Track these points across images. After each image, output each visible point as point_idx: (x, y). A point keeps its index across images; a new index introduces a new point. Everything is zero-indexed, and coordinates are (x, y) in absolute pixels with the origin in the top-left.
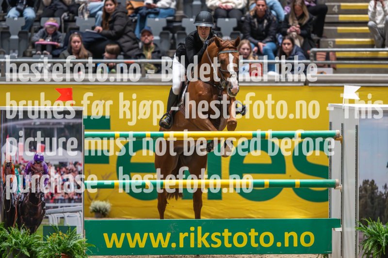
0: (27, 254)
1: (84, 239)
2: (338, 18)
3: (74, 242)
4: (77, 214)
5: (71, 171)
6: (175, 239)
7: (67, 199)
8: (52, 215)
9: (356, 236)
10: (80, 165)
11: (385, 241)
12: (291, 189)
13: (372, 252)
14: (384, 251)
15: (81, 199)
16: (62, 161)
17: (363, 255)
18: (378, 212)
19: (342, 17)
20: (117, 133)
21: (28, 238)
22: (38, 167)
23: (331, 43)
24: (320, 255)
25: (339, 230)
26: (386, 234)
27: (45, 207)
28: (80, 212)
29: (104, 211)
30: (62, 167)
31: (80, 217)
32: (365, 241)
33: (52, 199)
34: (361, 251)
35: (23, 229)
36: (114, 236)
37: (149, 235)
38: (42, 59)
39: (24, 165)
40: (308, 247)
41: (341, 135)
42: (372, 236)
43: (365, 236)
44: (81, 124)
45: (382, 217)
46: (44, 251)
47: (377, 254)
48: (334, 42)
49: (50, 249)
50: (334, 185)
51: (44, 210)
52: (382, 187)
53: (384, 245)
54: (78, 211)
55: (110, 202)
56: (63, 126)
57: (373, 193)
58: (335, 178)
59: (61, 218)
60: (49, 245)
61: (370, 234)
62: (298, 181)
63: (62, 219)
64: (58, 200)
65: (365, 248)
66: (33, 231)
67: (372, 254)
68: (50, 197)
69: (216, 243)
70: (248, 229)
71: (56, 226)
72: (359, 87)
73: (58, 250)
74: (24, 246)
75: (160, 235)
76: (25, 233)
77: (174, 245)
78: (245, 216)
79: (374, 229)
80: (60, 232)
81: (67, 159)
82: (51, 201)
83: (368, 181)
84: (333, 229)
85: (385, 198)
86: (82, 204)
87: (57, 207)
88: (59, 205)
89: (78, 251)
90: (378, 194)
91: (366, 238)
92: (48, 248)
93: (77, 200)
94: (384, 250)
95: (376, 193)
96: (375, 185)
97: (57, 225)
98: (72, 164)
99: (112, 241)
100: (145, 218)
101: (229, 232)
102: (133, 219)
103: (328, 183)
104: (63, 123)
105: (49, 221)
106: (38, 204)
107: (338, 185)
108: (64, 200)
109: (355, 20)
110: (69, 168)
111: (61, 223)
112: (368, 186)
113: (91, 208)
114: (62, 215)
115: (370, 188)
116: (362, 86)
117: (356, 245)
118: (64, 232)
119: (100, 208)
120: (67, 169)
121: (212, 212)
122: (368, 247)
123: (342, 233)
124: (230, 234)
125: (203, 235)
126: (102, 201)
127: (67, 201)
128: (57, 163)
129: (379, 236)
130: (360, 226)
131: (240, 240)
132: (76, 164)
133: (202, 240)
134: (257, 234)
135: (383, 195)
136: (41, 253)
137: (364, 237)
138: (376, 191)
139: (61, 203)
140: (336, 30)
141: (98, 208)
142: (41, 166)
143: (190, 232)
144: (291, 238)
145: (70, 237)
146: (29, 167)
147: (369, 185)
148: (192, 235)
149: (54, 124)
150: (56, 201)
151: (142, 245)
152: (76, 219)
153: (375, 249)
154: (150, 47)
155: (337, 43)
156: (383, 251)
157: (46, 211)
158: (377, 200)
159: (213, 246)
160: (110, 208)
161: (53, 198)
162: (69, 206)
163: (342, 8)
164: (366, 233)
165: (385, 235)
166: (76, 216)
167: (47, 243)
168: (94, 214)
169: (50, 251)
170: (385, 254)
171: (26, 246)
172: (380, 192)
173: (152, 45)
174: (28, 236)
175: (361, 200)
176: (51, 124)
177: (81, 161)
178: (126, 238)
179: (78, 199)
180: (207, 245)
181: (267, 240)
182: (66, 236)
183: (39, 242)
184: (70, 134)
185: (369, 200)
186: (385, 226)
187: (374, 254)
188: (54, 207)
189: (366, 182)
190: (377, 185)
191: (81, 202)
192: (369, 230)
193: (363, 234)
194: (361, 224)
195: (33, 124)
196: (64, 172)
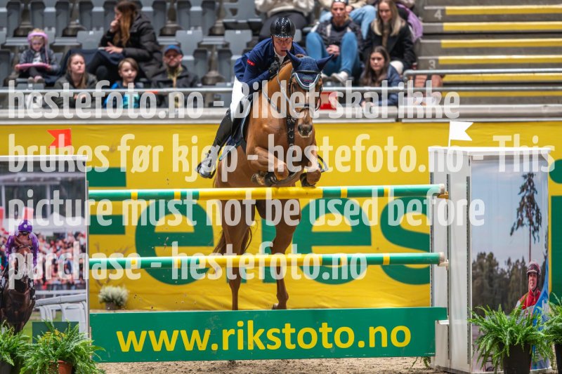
0: (11, 362)
1: (89, 340)
2: (442, 27)
3: (76, 344)
4: (80, 305)
5: (70, 245)
6: (216, 338)
7: (65, 284)
8: (44, 306)
9: (469, 331)
10: (83, 236)
11: (508, 337)
12: (378, 267)
13: (491, 353)
14: (508, 352)
15: (85, 284)
16: (57, 231)
17: (479, 358)
18: (498, 297)
19: (448, 26)
20: (134, 192)
21: (11, 339)
22: (24, 240)
23: (432, 63)
24: (420, 358)
25: (444, 322)
26: (511, 328)
27: (34, 296)
28: (84, 302)
29: (119, 300)
30: (58, 240)
31: (84, 309)
32: (482, 338)
33: (44, 284)
34: (475, 352)
35: (4, 326)
36: (132, 335)
37: (180, 333)
38: (29, 89)
39: (5, 238)
40: (402, 348)
41: (446, 190)
42: (491, 332)
43: (482, 332)
44: (83, 179)
45: (505, 304)
46: (33, 358)
47: (498, 356)
48: (437, 61)
49: (42, 354)
50: (437, 261)
51: (33, 299)
52: (504, 263)
53: (507, 344)
54: (81, 301)
55: (128, 289)
56: (58, 183)
57: (492, 271)
58: (439, 251)
59: (57, 311)
60: (41, 349)
61: (489, 328)
62: (386, 256)
63: (59, 313)
64: (53, 285)
65: (481, 348)
66: (18, 329)
67: (491, 356)
68: (42, 282)
69: (273, 343)
70: (317, 323)
71: (50, 323)
72: (472, 123)
73: (54, 356)
74: (6, 350)
75: (196, 333)
76: (8, 333)
77: (215, 347)
78: (316, 305)
79: (494, 321)
80: (56, 331)
81: (65, 228)
82: (43, 287)
83: (485, 254)
84: (436, 321)
85: (508, 277)
86: (86, 291)
87: (52, 296)
88: (54, 292)
89: (82, 357)
90: (499, 272)
91: (482, 333)
92: (40, 353)
93: (78, 286)
94: (508, 350)
95: (496, 271)
96: (495, 260)
97: (52, 321)
98: (72, 235)
99: (129, 341)
100: (175, 309)
101: (292, 327)
102: (159, 311)
103: (429, 257)
104: (59, 179)
105: (40, 316)
106: (24, 292)
107: (443, 260)
108: (61, 285)
109: (466, 30)
110: (68, 242)
111: (56, 318)
112: (485, 261)
113: (100, 297)
114: (58, 307)
115: (488, 263)
116: (474, 122)
117: (469, 344)
118: (61, 330)
119: (113, 296)
120: (65, 243)
121: (269, 300)
122: (486, 346)
123: (449, 327)
124: (293, 331)
125: (255, 332)
126: (116, 286)
127: (65, 287)
128: (51, 234)
129: (501, 331)
130: (474, 317)
131: (307, 338)
132: (77, 235)
133: (254, 339)
134: (330, 330)
135: (506, 274)
136: (30, 360)
137: (480, 332)
138: (496, 268)
139: (57, 289)
140: (440, 44)
141: (110, 296)
142: (29, 239)
143: (237, 328)
144: (378, 335)
145: (69, 337)
146: (12, 241)
147: (487, 260)
148: (241, 332)
149: (45, 180)
150: (50, 287)
151: (171, 347)
152: (78, 313)
153: (495, 348)
154: (177, 71)
155: (441, 63)
156: (506, 351)
157: (36, 301)
158: (497, 281)
159: (269, 347)
160: (126, 296)
161: (46, 283)
162: (69, 295)
163: (448, 13)
164: (482, 326)
165: (509, 329)
166: (78, 308)
167: (38, 346)
168: (104, 304)
169: (43, 356)
170: (509, 355)
171: (8, 351)
172: (502, 270)
173: (180, 68)
174: (12, 336)
175: (476, 281)
176: (42, 180)
177: (84, 231)
178: (148, 338)
179: (81, 284)
180: (261, 347)
181: (344, 338)
182: (65, 336)
183: (26, 344)
184: (69, 193)
185: (486, 281)
186: (508, 317)
187: (494, 357)
188: (48, 296)
189: (481, 256)
190: (498, 260)
191: (85, 288)
192: (486, 323)
193: (478, 328)
194: (476, 315)
195: (16, 180)
196: (61, 247)
